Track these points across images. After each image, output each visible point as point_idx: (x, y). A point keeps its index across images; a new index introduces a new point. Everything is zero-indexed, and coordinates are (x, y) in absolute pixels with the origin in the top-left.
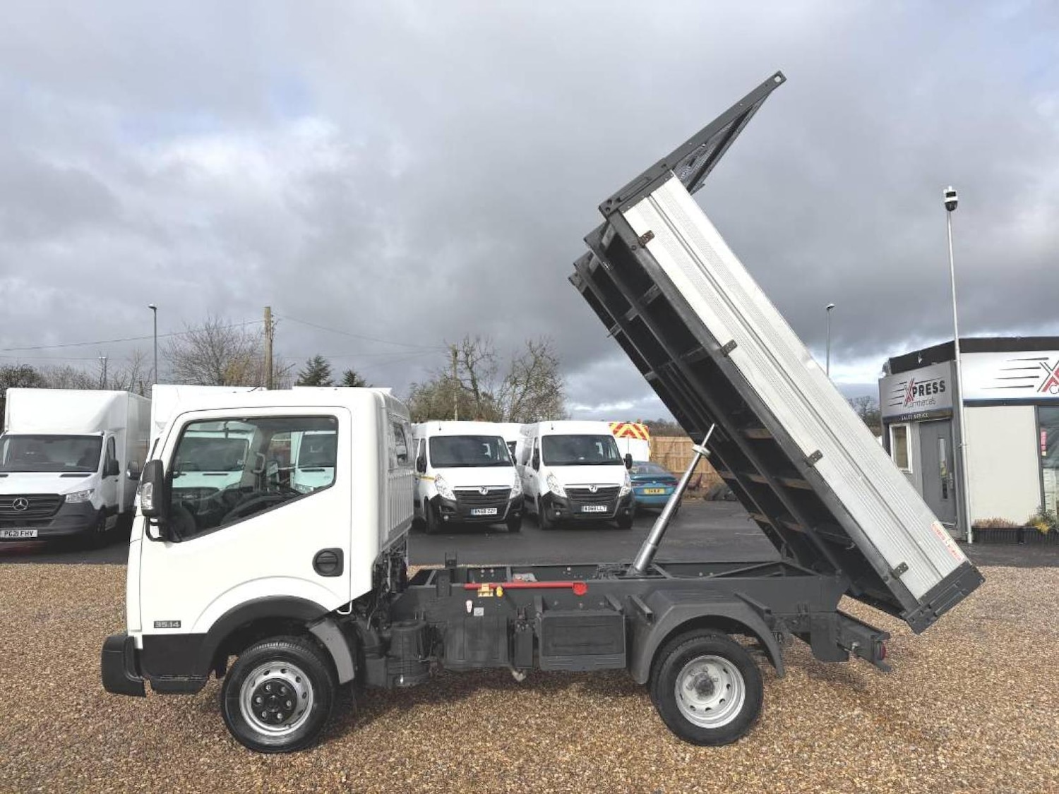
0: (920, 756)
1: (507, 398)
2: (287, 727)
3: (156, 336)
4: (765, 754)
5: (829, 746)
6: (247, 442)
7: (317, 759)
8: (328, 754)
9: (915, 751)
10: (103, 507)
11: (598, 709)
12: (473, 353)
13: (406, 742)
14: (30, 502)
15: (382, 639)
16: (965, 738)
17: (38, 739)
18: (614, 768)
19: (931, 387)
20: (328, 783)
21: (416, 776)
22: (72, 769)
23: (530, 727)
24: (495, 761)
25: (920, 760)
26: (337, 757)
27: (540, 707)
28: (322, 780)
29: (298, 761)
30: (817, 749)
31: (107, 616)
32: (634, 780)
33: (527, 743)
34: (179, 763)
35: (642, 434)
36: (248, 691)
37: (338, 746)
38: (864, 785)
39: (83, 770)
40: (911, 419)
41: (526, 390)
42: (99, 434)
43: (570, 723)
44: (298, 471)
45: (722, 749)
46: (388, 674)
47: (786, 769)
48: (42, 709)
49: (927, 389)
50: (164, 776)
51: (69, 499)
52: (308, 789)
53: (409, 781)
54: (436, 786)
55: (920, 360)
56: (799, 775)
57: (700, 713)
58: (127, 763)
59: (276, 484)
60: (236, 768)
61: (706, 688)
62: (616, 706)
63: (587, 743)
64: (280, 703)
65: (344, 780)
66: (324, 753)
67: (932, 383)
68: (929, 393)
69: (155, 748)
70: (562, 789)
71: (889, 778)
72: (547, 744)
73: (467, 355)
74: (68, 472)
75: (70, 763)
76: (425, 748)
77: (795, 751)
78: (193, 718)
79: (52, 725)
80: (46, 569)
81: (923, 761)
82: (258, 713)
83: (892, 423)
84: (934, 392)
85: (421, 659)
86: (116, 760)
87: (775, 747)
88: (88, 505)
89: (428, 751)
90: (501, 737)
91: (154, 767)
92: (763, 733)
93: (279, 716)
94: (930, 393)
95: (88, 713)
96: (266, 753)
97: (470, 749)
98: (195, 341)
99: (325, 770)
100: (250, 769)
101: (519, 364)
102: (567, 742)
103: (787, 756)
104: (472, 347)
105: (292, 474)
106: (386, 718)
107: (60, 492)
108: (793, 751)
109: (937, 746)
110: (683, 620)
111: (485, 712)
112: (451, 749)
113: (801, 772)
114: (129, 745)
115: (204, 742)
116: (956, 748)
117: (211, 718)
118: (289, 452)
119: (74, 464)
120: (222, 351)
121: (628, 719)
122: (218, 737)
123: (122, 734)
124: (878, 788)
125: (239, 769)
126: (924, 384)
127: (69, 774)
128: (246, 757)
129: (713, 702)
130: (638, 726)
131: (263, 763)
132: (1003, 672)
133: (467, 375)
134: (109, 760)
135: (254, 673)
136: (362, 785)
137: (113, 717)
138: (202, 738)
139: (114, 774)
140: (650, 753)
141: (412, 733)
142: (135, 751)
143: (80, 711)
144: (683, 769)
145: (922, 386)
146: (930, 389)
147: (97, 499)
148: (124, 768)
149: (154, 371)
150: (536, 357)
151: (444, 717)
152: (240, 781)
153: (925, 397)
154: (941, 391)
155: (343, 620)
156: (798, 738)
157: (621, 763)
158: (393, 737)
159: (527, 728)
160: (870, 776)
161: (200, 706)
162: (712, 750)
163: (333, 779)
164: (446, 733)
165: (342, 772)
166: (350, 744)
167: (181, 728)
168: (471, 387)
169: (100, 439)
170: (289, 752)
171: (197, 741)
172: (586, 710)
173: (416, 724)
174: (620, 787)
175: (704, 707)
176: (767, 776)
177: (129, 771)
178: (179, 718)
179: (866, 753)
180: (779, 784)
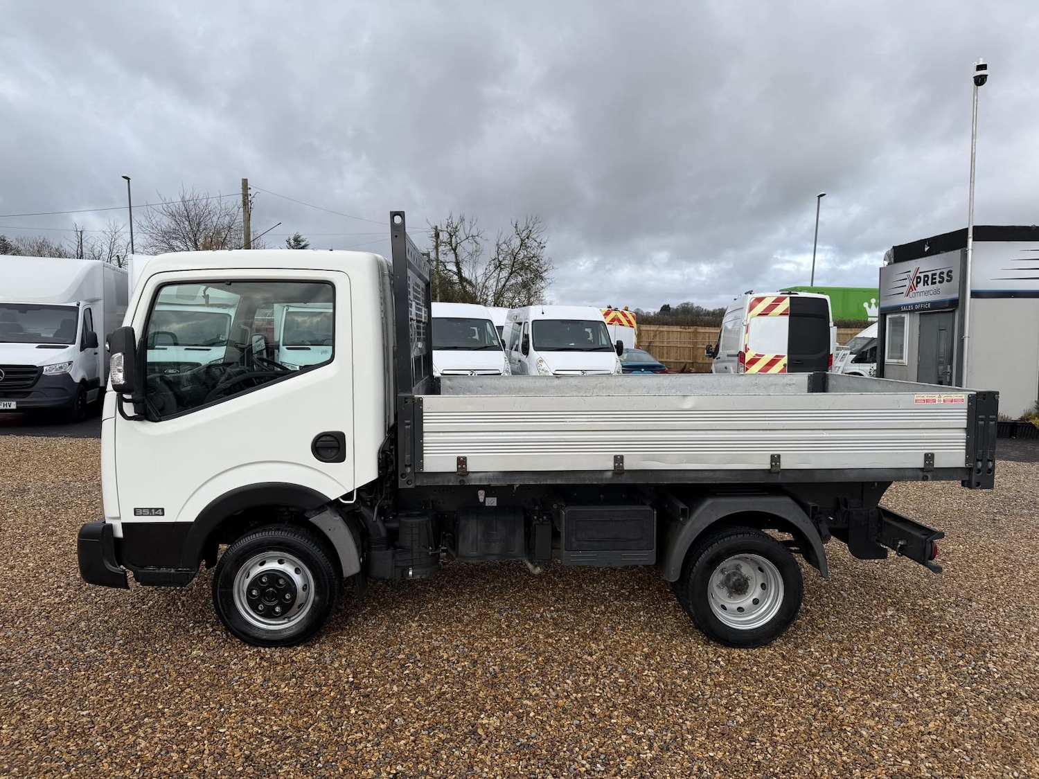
0: (969, 662)
1: (491, 282)
2: (286, 621)
3: (130, 207)
4: (803, 658)
5: (869, 650)
6: (229, 318)
7: (321, 655)
8: (332, 648)
9: (962, 657)
10: (83, 380)
11: (616, 602)
12: (457, 233)
13: (415, 637)
14: (6, 373)
15: (388, 530)
16: (1011, 643)
17: (15, 626)
18: (644, 670)
19: (937, 277)
20: (334, 682)
21: (429, 676)
22: (52, 661)
23: (546, 621)
24: (513, 659)
25: (970, 668)
26: (342, 652)
27: (554, 598)
28: (327, 679)
29: (300, 657)
30: (858, 654)
31: (89, 492)
32: (667, 686)
33: (546, 640)
34: (169, 656)
35: (629, 322)
36: (242, 583)
37: (342, 639)
38: (916, 695)
39: (64, 662)
40: (912, 309)
41: (511, 274)
42: (74, 304)
43: (587, 618)
44: (283, 348)
45: (756, 652)
46: (396, 566)
47: (829, 676)
48: (19, 592)
49: (933, 279)
50: (154, 671)
51: (46, 370)
52: (312, 689)
53: (423, 681)
54: (452, 688)
55: (926, 249)
56: (844, 682)
57: (732, 613)
58: (112, 654)
59: (262, 360)
60: (232, 663)
61: (739, 587)
62: (633, 600)
63: (609, 642)
64: (279, 595)
65: (351, 679)
66: (327, 648)
67: (938, 272)
68: (933, 283)
69: (142, 638)
70: (590, 694)
71: (942, 688)
72: (566, 641)
73: (451, 236)
74: (45, 343)
75: (50, 653)
76: (436, 644)
77: (835, 655)
78: (183, 605)
79: (31, 610)
80: (27, 442)
81: (973, 669)
82: (253, 606)
83: (889, 314)
84: (940, 282)
85: (432, 551)
86: (100, 652)
87: (812, 650)
88: (67, 377)
89: (440, 647)
90: (517, 632)
91: (142, 660)
92: (796, 634)
93: (278, 609)
94: (935, 283)
95: (69, 597)
96: (265, 647)
97: (485, 645)
98: (172, 215)
99: (330, 667)
100: (248, 664)
101: (504, 246)
102: (588, 640)
103: (827, 661)
104: (456, 227)
105: (276, 351)
106: (392, 609)
107: (37, 364)
108: (832, 655)
109: (984, 652)
110: (721, 516)
111: (496, 604)
112: (464, 645)
113: (846, 680)
114: (115, 633)
115: (195, 633)
116: (1005, 655)
117: (203, 606)
118: (272, 330)
119: (51, 336)
120: (199, 225)
121: (649, 615)
122: (212, 627)
123: (106, 622)
124: (933, 699)
125: (235, 664)
126: (930, 274)
127: (49, 666)
128: (243, 651)
129: (746, 602)
130: (661, 623)
131: (261, 658)
132: (1031, 571)
133: (451, 257)
134: (93, 651)
135: (248, 563)
136: (371, 685)
137: (96, 603)
138: (194, 628)
139: (98, 668)
140: (680, 654)
141: (421, 625)
142: (121, 642)
143: (61, 595)
144: (718, 673)
145: (927, 276)
146: (935, 279)
147: (76, 371)
148: (109, 661)
149: (130, 245)
150: (522, 240)
151: (453, 609)
152: (237, 678)
153: (930, 287)
154: (948, 281)
155: (347, 509)
156: (835, 640)
157: (649, 665)
158: (400, 630)
159: (543, 623)
160: (920, 685)
161: (190, 592)
162: (746, 652)
163: (339, 678)
164: (458, 627)
165: (348, 670)
166: (354, 637)
167: (171, 616)
168: (455, 269)
169: (76, 309)
170: (289, 646)
171: (188, 631)
172: (602, 603)
173: (424, 615)
174: (653, 693)
175: (735, 607)
176: (810, 683)
177: (115, 664)
178: (169, 605)
179: (911, 659)
180: (824, 693)
